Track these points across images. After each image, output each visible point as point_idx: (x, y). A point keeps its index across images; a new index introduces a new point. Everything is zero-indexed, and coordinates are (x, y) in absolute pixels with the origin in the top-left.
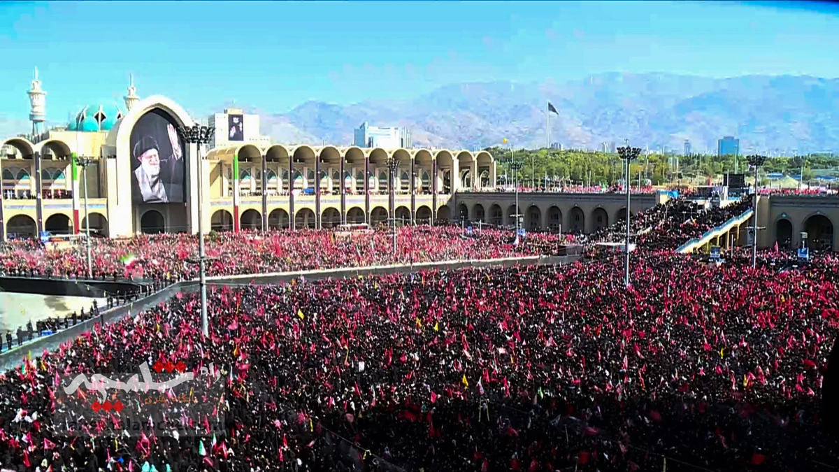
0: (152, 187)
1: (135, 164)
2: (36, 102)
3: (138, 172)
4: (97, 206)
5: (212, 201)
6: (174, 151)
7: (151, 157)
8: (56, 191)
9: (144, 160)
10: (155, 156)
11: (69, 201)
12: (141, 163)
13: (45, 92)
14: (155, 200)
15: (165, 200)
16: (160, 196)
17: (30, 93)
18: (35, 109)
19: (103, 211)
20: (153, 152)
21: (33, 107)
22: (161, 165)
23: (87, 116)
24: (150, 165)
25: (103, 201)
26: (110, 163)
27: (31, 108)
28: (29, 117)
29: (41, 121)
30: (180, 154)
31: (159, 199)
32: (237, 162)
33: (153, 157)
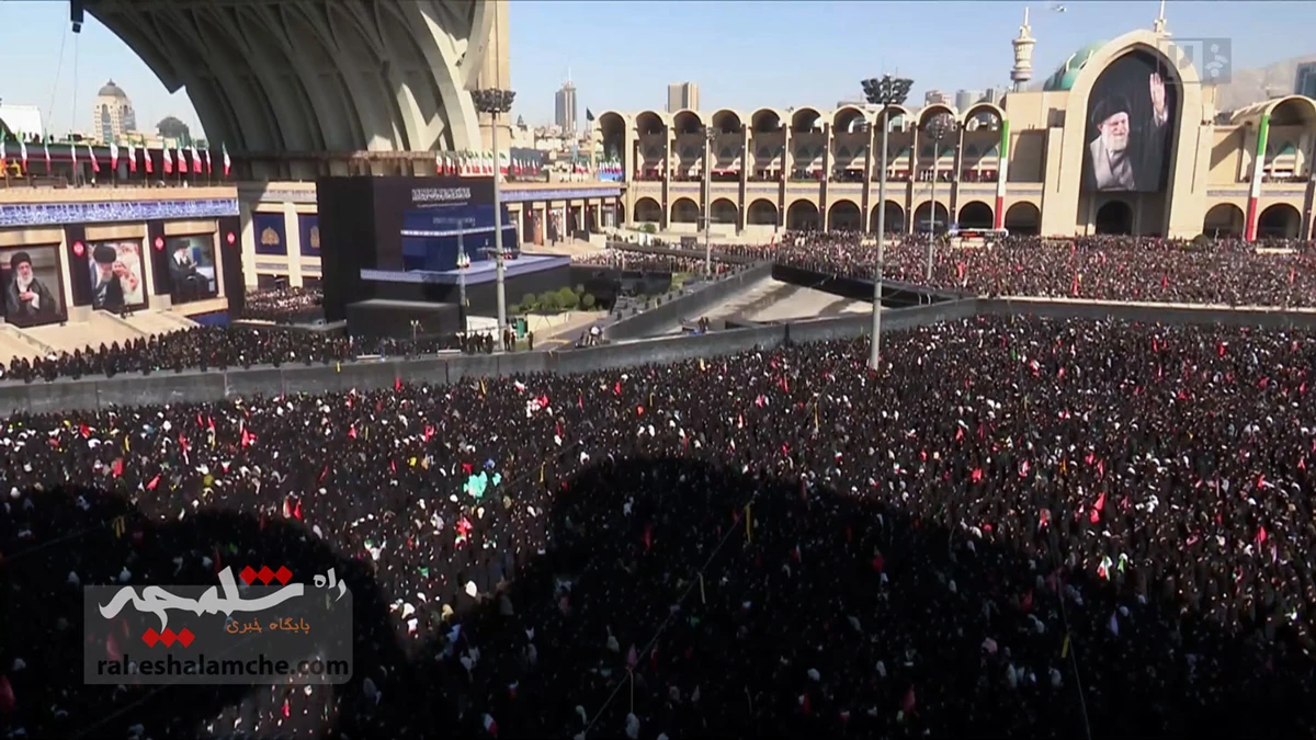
0: (1112, 168)
1: (1091, 133)
2: (1021, 55)
3: (1095, 145)
4: (1027, 192)
5: (1209, 189)
6: (1155, 113)
7: (1116, 124)
8: (984, 172)
9: (1106, 129)
10: (1123, 122)
11: (992, 186)
12: (1100, 133)
13: (1034, 40)
14: (1114, 186)
15: (1131, 187)
16: (1122, 180)
17: (1016, 44)
18: (1020, 64)
19: (1036, 201)
20: (1123, 116)
21: (1017, 61)
22: (1131, 135)
23: (1070, 67)
24: (1114, 135)
25: (1039, 186)
26: (1055, 133)
27: (1014, 63)
28: (1010, 75)
29: (1025, 80)
30: (1165, 117)
31: (1120, 186)
32: (1266, 128)
33: (1120, 124)
